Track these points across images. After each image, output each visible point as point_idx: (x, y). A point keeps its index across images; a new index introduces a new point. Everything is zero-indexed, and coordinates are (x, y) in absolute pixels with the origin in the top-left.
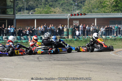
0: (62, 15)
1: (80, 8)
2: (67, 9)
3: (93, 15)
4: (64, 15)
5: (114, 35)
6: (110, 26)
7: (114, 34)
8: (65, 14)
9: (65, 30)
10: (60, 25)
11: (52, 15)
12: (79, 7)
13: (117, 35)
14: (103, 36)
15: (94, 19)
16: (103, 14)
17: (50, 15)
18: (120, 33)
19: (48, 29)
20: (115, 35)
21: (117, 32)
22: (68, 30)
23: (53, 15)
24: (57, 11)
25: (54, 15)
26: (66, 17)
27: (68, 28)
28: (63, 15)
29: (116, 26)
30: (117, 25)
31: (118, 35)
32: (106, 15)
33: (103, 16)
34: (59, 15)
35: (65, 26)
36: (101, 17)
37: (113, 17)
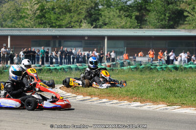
3: (4, 31)
5: (38, 63)
6: (33, 50)
7: (38, 61)
13: (43, 63)
15: (6, 37)
16: (22, 30)
18: (47, 61)
20: (40, 63)
21: (43, 58)
29: (42, 49)
30: (43, 47)
31: (45, 63)
32: (25, 31)
33: (20, 32)
36: (18, 34)
37: (36, 34)
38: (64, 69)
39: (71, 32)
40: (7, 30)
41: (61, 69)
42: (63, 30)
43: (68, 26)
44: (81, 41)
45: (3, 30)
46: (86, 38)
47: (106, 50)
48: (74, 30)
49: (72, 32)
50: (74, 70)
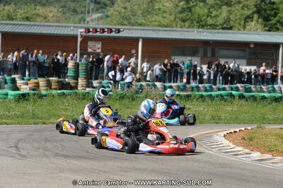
0: (62, 27)
1: (102, 8)
2: (72, 8)
3: (134, 31)
4: (68, 27)
5: (181, 81)
7: (182, 78)
8: (70, 25)
9: (70, 65)
10: (60, 53)
11: (38, 26)
12: (99, 6)
13: (188, 82)
14: (157, 83)
15: (136, 40)
16: (159, 30)
17: (35, 25)
19: (30, 59)
21: (189, 74)
22: (77, 66)
23: (41, 26)
24: (51, 15)
25: (44, 26)
26: (72, 33)
27: (78, 61)
28: (65, 27)
31: (191, 81)
32: (164, 32)
33: (157, 34)
34: (56, 26)
35: (71, 55)
36: (154, 36)
37: (180, 37)
38: (222, 96)
39: (229, 35)
40: (138, 29)
41: (217, 96)
42: (218, 33)
43: (225, 26)
44: (245, 50)
45: (132, 29)
46: (252, 46)
47: (280, 66)
48: (233, 33)
49: (232, 35)
50: (237, 98)
